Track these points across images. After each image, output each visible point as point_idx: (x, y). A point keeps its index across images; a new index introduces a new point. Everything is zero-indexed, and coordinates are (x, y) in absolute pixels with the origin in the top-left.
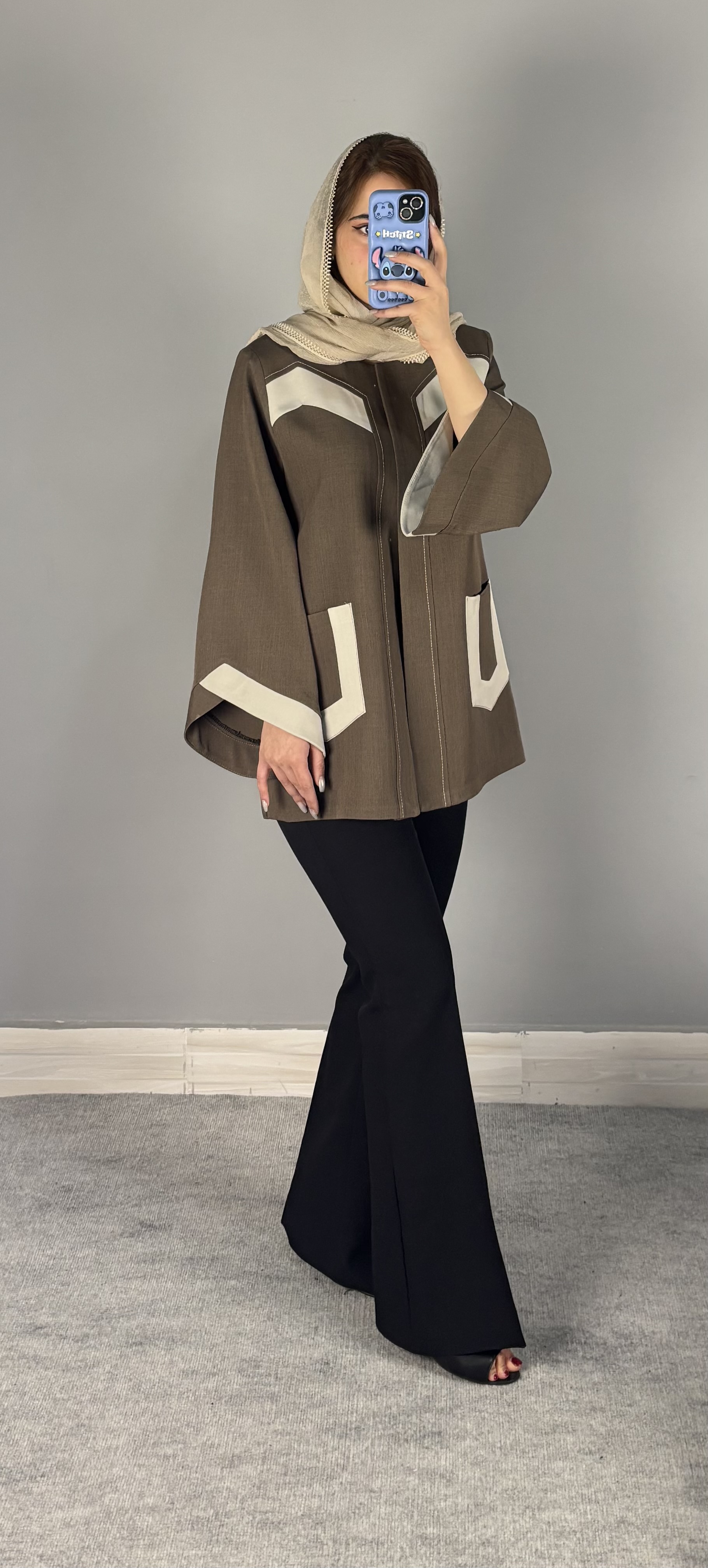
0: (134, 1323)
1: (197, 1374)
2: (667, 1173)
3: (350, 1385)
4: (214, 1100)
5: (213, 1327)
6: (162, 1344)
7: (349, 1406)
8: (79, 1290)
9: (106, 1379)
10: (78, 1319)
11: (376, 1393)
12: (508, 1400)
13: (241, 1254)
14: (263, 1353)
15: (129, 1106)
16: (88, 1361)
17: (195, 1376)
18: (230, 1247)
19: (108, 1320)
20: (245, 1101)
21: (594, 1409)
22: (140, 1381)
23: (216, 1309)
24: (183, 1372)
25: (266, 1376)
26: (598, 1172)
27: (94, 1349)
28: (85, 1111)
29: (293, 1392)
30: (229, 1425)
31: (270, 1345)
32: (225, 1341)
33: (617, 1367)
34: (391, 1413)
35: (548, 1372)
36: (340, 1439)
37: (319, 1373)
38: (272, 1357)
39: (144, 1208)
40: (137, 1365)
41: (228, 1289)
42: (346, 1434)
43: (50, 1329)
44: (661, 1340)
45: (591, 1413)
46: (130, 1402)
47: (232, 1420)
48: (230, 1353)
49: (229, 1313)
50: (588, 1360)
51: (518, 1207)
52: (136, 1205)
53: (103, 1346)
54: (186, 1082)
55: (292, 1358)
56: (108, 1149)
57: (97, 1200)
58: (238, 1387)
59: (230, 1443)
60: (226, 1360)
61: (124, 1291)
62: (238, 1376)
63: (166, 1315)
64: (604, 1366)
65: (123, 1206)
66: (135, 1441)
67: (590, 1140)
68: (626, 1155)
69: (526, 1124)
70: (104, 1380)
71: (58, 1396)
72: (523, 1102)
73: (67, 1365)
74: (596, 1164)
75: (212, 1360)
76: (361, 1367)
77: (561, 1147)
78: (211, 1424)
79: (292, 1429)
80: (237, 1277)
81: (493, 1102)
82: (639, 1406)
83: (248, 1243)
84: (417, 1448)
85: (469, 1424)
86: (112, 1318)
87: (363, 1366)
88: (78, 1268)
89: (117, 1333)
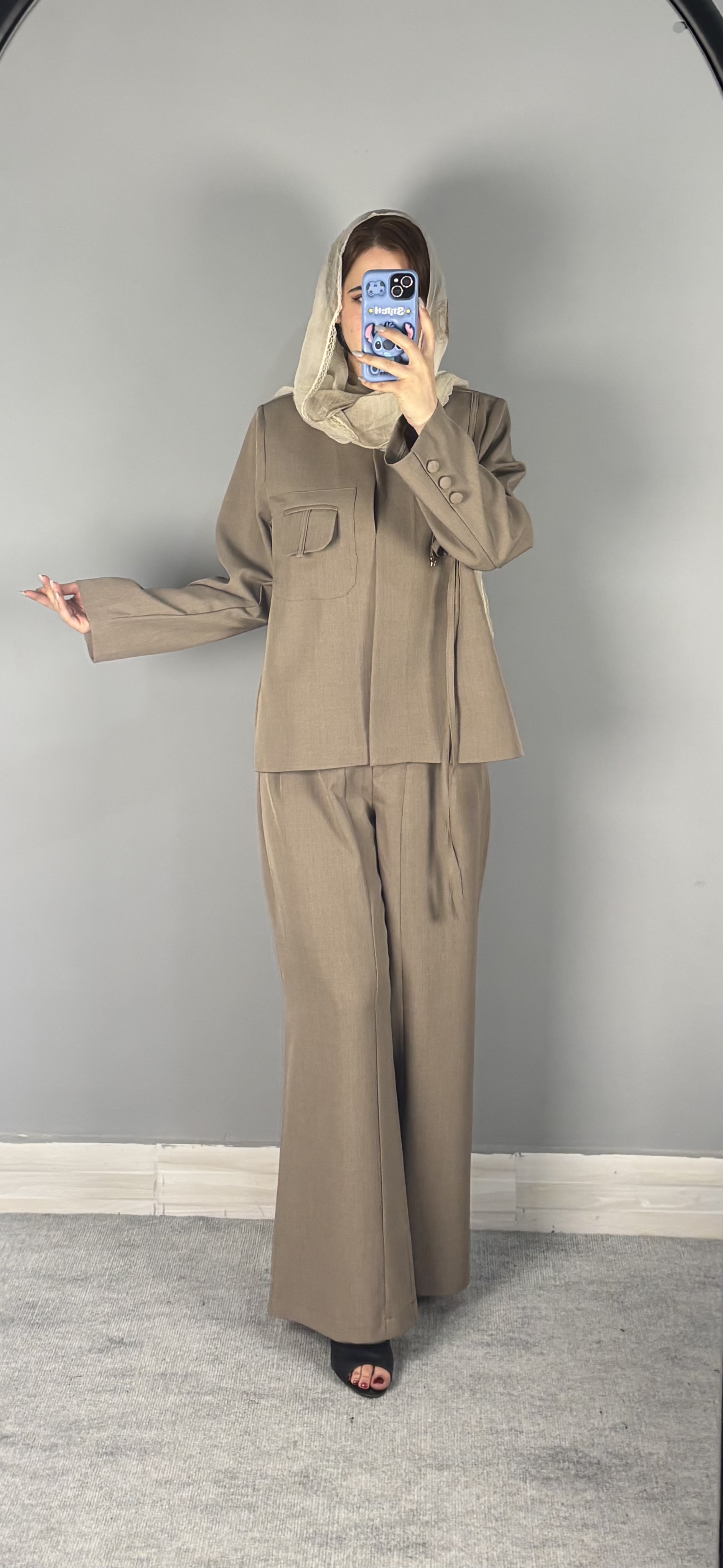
0: (104, 1434)
1: (170, 1484)
2: (669, 1301)
3: (330, 1497)
4: (186, 1222)
5: (187, 1441)
6: (135, 1454)
7: (329, 1517)
8: (46, 1401)
9: (76, 1486)
10: (45, 1429)
11: (358, 1505)
12: (496, 1515)
13: (216, 1372)
14: (240, 1465)
15: (95, 1226)
16: (56, 1469)
17: (168, 1486)
18: (204, 1365)
19: (77, 1431)
20: (219, 1222)
21: (585, 1525)
22: (111, 1489)
23: (190, 1422)
24: (157, 1482)
25: (243, 1487)
26: (596, 1299)
27: (62, 1458)
28: (49, 1230)
29: (271, 1503)
30: (204, 1532)
31: (247, 1457)
32: (200, 1453)
33: (611, 1486)
34: (373, 1525)
35: (538, 1490)
36: (321, 1547)
37: (298, 1486)
38: (249, 1469)
39: (113, 1325)
40: (108, 1474)
41: (202, 1404)
42: (327, 1543)
43: (17, 1439)
44: (658, 1461)
45: (583, 1529)
46: (102, 1509)
47: (208, 1528)
48: (205, 1465)
49: (204, 1427)
50: (581, 1478)
51: (509, 1331)
52: (105, 1322)
53: (72, 1455)
54: (156, 1202)
55: (270, 1470)
56: (74, 1269)
57: (63, 1317)
58: (213, 1497)
59: (206, 1549)
60: (201, 1470)
61: (93, 1403)
62: (213, 1487)
63: (138, 1427)
64: (598, 1485)
65: (90, 1323)
66: (107, 1545)
67: (587, 1268)
68: (626, 1283)
69: (519, 1250)
70: (74, 1488)
71: (27, 1502)
72: (517, 1230)
73: (35, 1473)
74: (593, 1291)
75: (187, 1470)
76: (343, 1479)
77: (557, 1274)
78: (186, 1530)
79: (271, 1537)
80: (211, 1392)
81: (484, 1229)
82: (633, 1523)
83: (223, 1362)
84: (401, 1558)
85: (454, 1537)
86: (81, 1429)
87: (344, 1480)
88: (45, 1381)
89: (87, 1444)
